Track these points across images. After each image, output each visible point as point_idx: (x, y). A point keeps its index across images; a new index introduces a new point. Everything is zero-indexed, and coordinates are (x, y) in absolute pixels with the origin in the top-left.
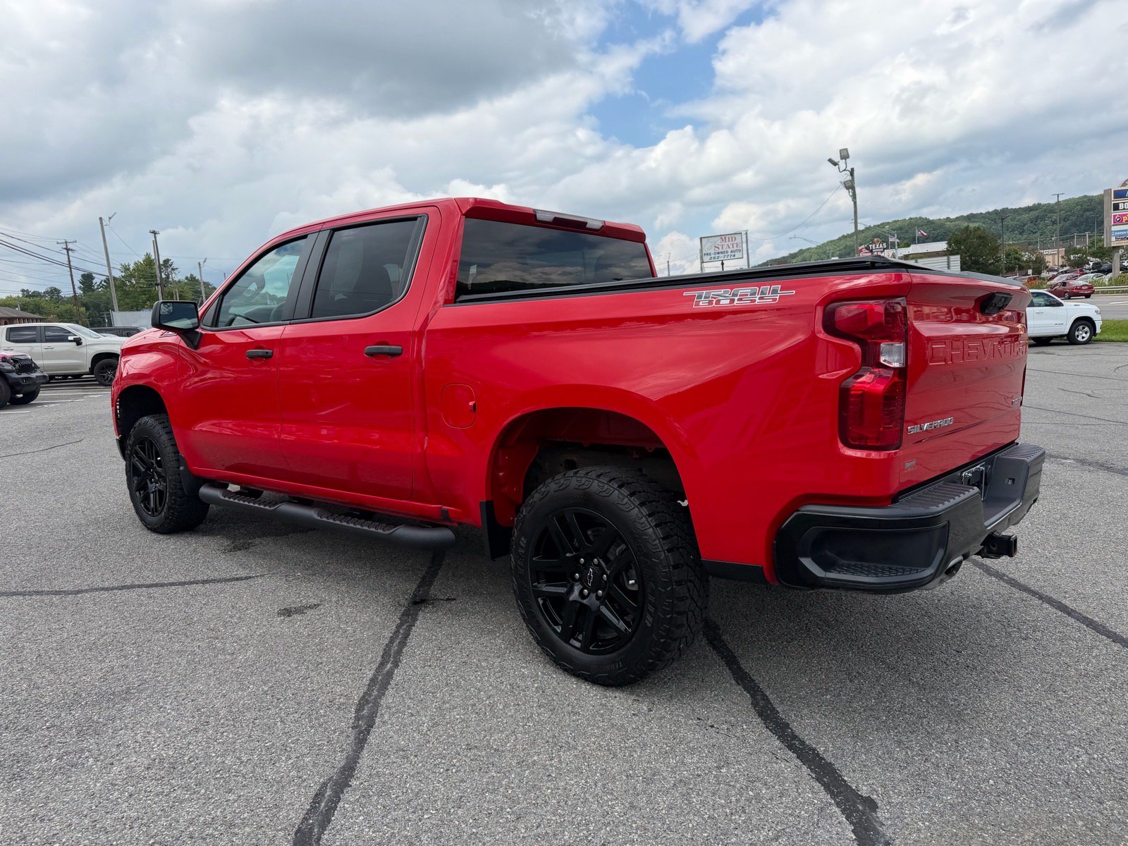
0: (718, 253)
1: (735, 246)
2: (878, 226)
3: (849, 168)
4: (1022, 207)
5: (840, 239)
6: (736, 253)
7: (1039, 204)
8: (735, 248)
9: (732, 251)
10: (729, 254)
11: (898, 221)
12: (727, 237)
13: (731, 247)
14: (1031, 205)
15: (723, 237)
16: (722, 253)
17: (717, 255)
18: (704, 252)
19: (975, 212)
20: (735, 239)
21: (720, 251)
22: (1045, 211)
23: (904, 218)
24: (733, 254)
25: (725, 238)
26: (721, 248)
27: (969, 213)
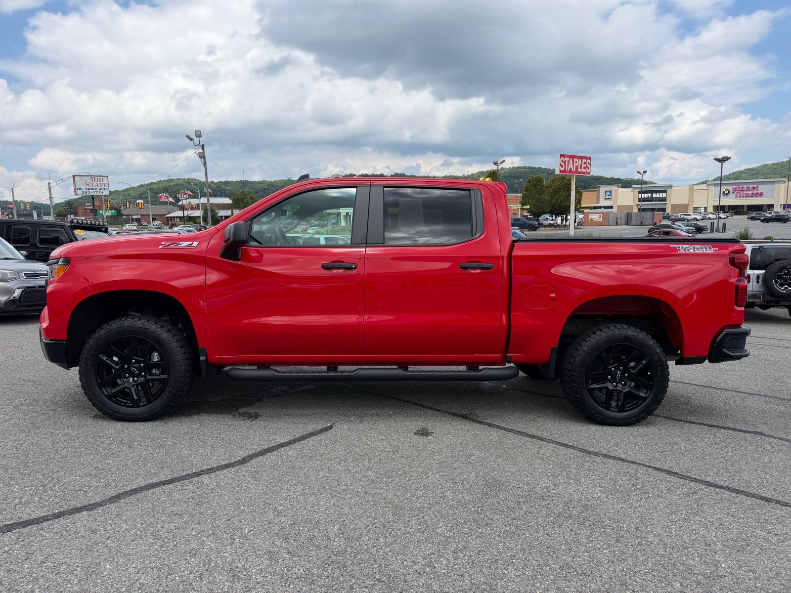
0: (89, 189)
1: (103, 185)
2: (167, 181)
3: (201, 144)
4: (256, 181)
5: (139, 187)
6: (103, 191)
7: (265, 181)
8: (103, 187)
9: (100, 189)
10: (98, 190)
11: (180, 179)
12: (96, 178)
13: (99, 185)
14: (261, 180)
15: (93, 177)
16: (92, 189)
17: (88, 191)
18: (77, 187)
19: (229, 180)
20: (103, 180)
21: (90, 187)
22: (269, 185)
23: (184, 178)
24: (101, 191)
25: (94, 178)
26: (91, 185)
27: (225, 180)
